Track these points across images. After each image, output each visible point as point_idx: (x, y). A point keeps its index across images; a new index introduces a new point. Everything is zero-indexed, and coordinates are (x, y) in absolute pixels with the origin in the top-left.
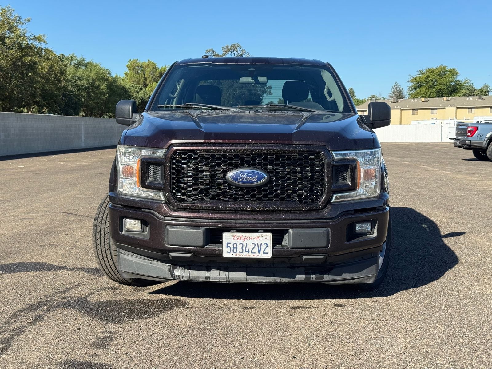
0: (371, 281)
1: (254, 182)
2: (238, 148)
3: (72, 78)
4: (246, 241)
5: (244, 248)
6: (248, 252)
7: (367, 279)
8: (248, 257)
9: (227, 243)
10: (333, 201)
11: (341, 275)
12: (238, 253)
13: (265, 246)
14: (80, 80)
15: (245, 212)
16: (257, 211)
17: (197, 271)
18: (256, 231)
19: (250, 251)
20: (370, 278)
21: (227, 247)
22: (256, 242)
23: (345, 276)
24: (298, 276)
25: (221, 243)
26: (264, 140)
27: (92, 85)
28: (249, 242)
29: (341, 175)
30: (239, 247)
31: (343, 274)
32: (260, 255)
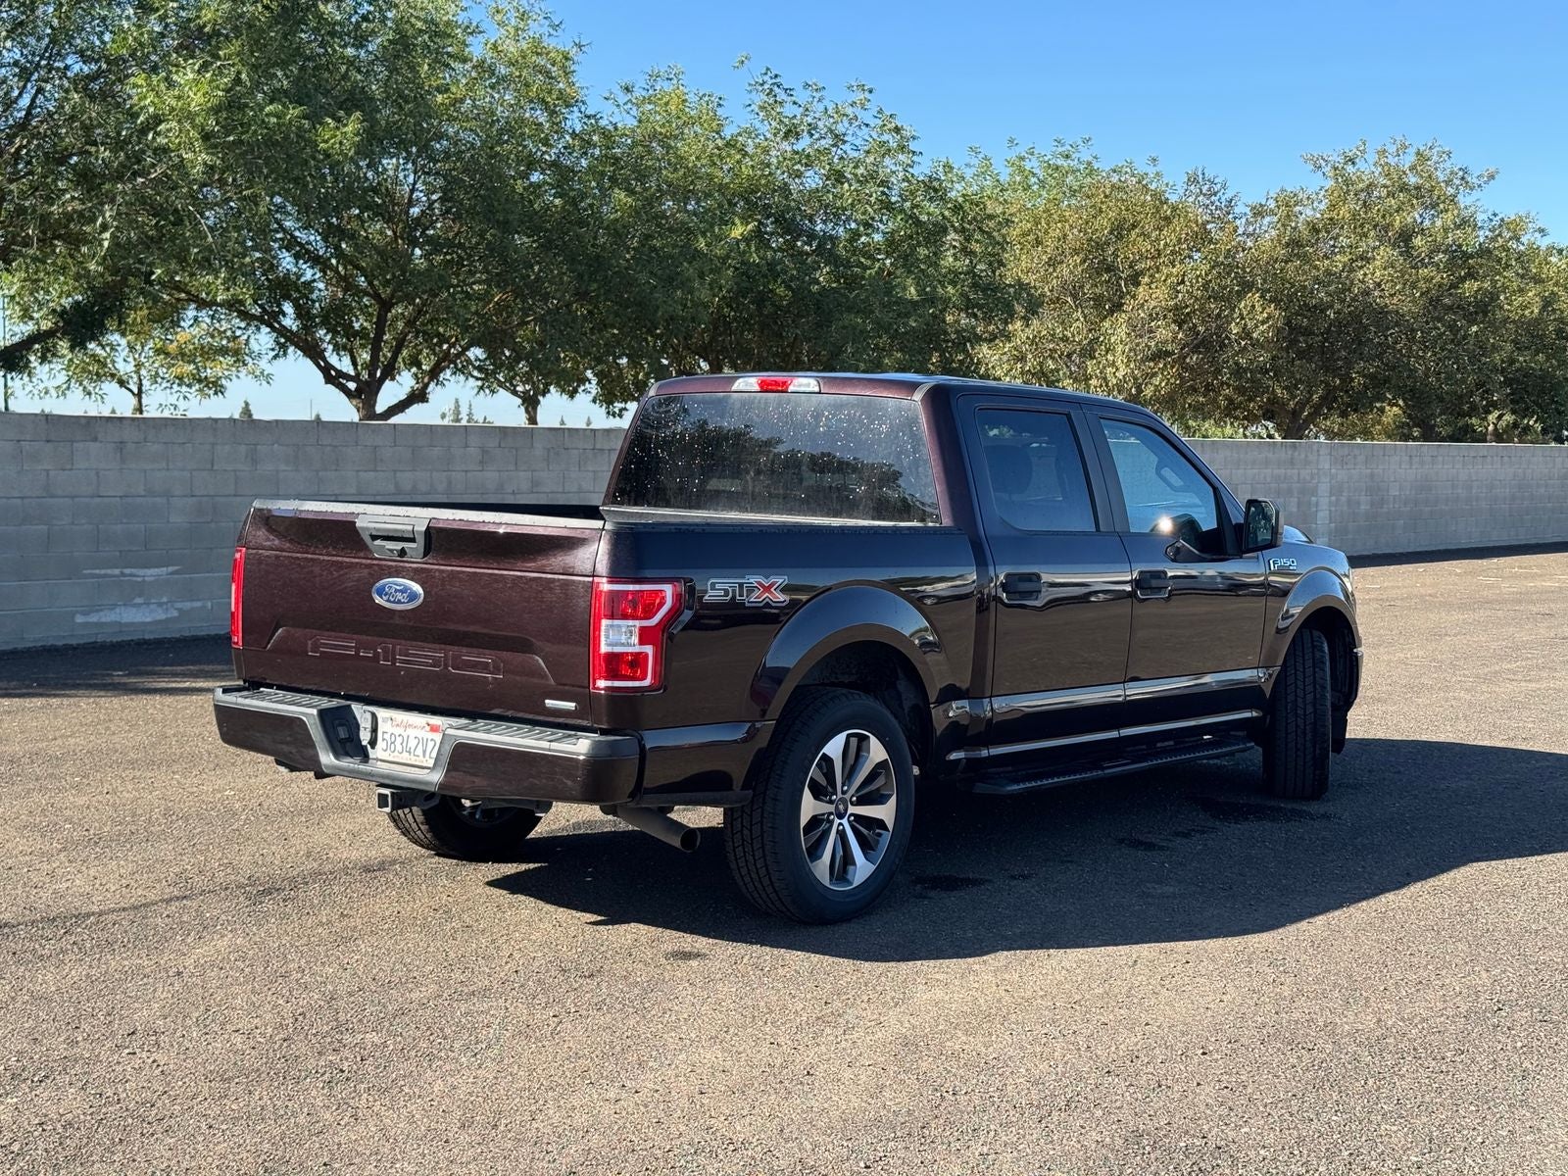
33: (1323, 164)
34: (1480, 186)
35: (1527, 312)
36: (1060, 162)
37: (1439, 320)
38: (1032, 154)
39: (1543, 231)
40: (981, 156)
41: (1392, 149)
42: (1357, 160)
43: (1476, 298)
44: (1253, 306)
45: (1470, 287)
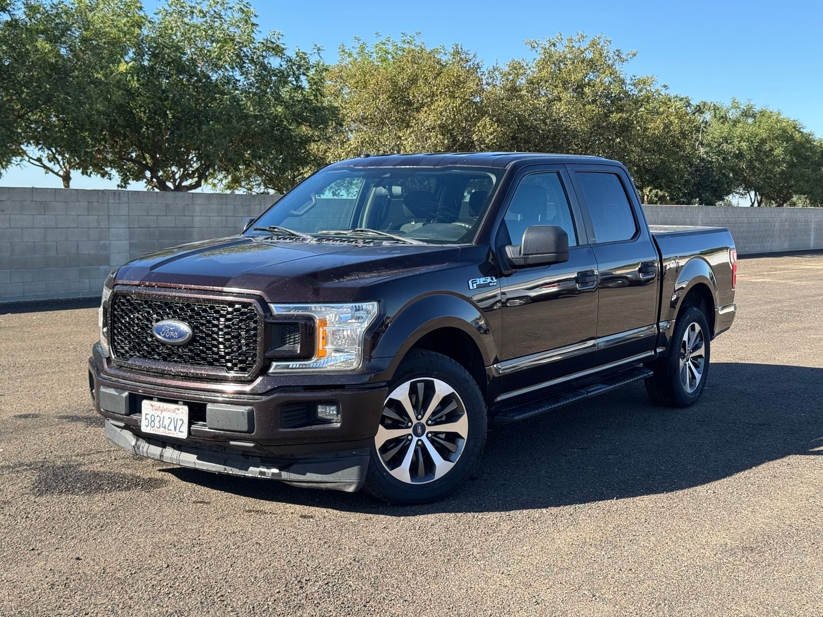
0: (351, 489)
1: (175, 338)
2: (166, 293)
3: (712, 140)
4: (164, 414)
5: (161, 422)
6: (165, 428)
7: (345, 486)
8: (165, 434)
9: (146, 414)
10: (271, 371)
11: (304, 474)
12: (155, 428)
13: (181, 422)
14: (727, 142)
15: (170, 376)
16: (180, 376)
17: (154, 447)
18: (176, 402)
19: (167, 427)
20: (350, 484)
21: (146, 419)
22: (173, 415)
23: (310, 476)
24: (251, 469)
25: (140, 412)
26: (194, 285)
27: (758, 150)
28: (166, 415)
29: (289, 337)
30: (157, 420)
31: (308, 474)
32: (176, 433)
33: (536, 46)
34: (627, 60)
35: (656, 132)
36: (406, 46)
37: (601, 135)
38: (389, 41)
39: (666, 86)
40: (361, 42)
41: (576, 38)
42: (557, 44)
43: (619, 122)
44: (486, 125)
45: (615, 117)
